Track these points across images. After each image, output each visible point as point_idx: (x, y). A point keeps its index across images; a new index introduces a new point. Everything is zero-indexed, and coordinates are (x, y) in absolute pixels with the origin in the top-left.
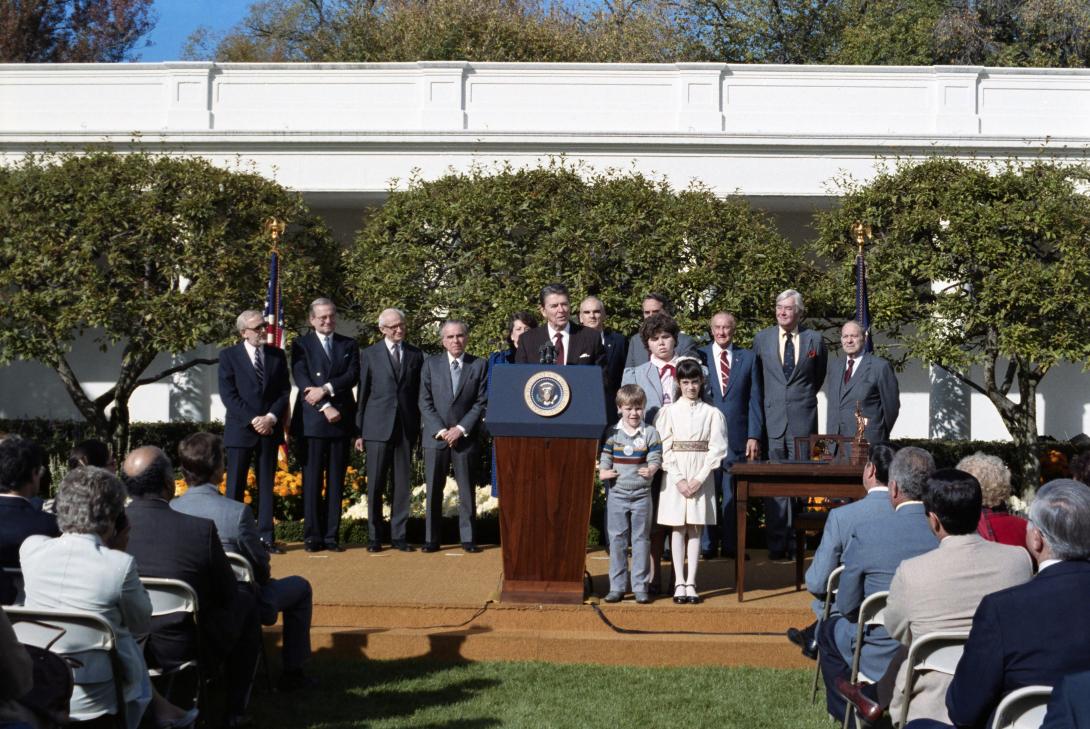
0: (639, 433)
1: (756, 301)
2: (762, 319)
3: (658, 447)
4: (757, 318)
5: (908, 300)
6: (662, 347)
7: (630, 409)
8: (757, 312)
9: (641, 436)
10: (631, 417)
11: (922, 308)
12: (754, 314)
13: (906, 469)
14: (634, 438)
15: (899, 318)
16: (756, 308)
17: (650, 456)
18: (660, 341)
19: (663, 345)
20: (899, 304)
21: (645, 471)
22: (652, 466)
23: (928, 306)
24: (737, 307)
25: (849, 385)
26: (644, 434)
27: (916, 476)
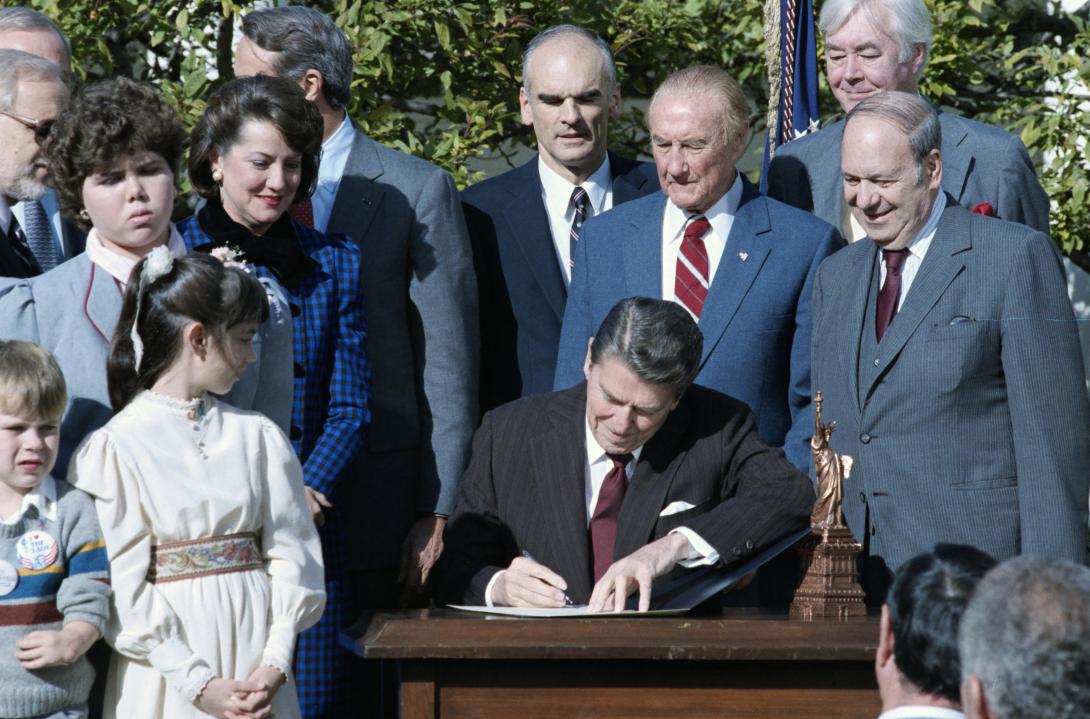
0: (32, 513)
1: (445, 39)
2: (463, 104)
3: (95, 559)
4: (447, 99)
5: (969, 33)
6: (138, 206)
7: (19, 429)
8: (446, 78)
9: (43, 525)
10: (23, 456)
11: (1029, 61)
12: (433, 87)
13: (1010, 635)
14: (19, 530)
15: (945, 100)
16: (442, 61)
17: (66, 594)
18: (130, 184)
19: (143, 198)
20: (948, 50)
21: (46, 644)
22: (77, 626)
23: (1047, 56)
24: (375, 63)
25: (894, 339)
26: (52, 514)
27: (1043, 661)
